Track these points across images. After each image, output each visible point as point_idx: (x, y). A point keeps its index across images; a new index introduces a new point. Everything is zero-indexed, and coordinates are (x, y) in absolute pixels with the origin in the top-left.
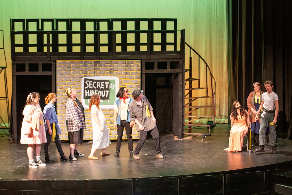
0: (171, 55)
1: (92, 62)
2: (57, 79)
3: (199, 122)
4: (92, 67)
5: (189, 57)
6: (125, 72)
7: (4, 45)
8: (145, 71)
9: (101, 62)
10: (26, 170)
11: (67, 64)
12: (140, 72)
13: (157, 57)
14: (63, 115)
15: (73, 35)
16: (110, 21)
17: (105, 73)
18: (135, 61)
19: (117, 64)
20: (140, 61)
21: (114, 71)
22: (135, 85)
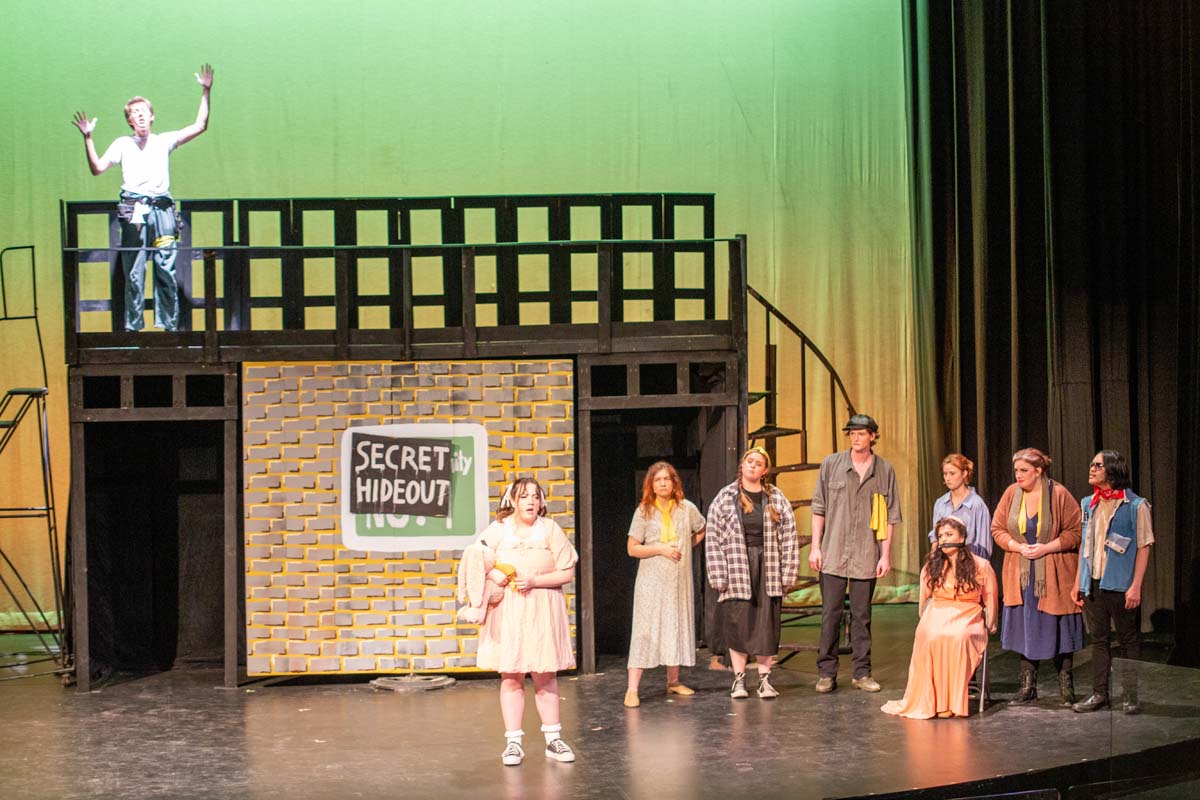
0: (691, 339)
1: (383, 368)
2: (246, 436)
3: (807, 599)
4: (384, 387)
5: (765, 343)
6: (511, 405)
7: (38, 306)
8: (590, 403)
9: (416, 368)
10: (123, 794)
11: (283, 378)
12: (572, 404)
13: (634, 345)
14: (269, 577)
15: (307, 262)
16: (453, 207)
17: (433, 409)
18: (551, 362)
19: (481, 373)
20: (571, 361)
21: (468, 402)
22: (551, 454)
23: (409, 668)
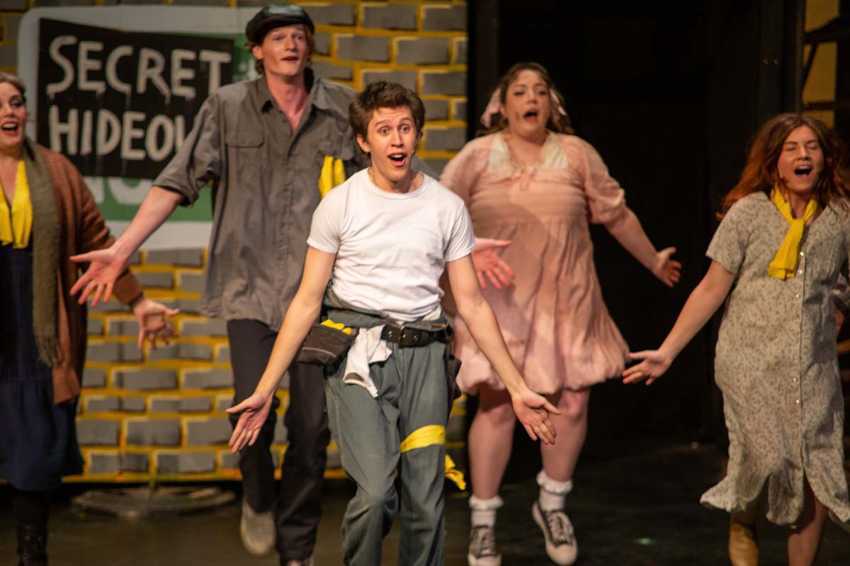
22: (423, 71)
23: (147, 471)
